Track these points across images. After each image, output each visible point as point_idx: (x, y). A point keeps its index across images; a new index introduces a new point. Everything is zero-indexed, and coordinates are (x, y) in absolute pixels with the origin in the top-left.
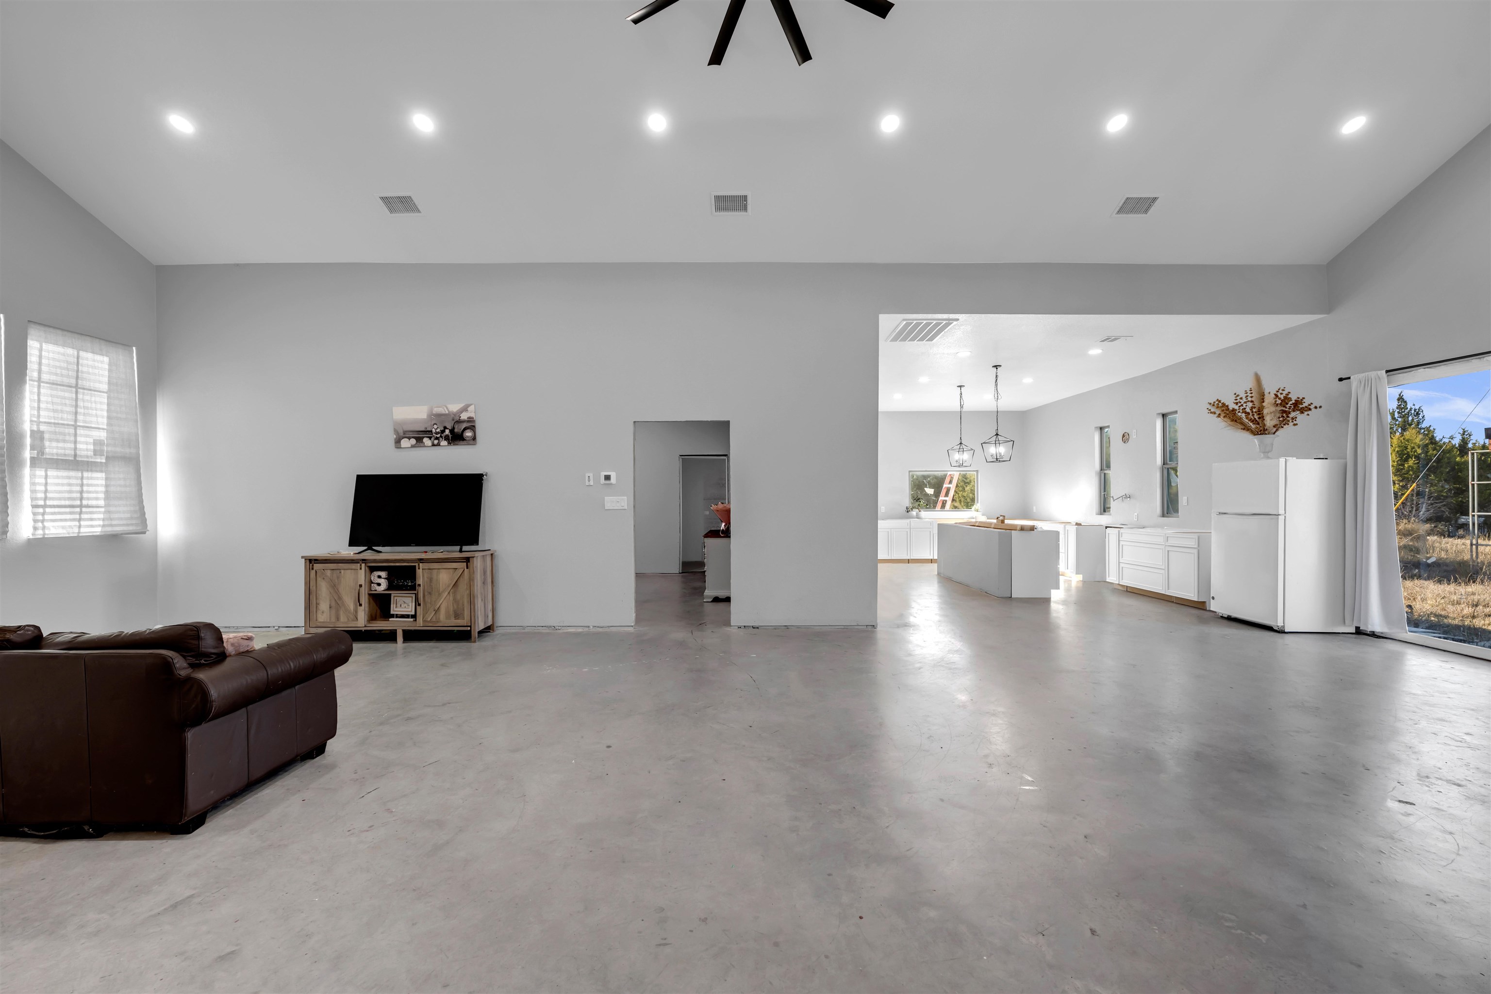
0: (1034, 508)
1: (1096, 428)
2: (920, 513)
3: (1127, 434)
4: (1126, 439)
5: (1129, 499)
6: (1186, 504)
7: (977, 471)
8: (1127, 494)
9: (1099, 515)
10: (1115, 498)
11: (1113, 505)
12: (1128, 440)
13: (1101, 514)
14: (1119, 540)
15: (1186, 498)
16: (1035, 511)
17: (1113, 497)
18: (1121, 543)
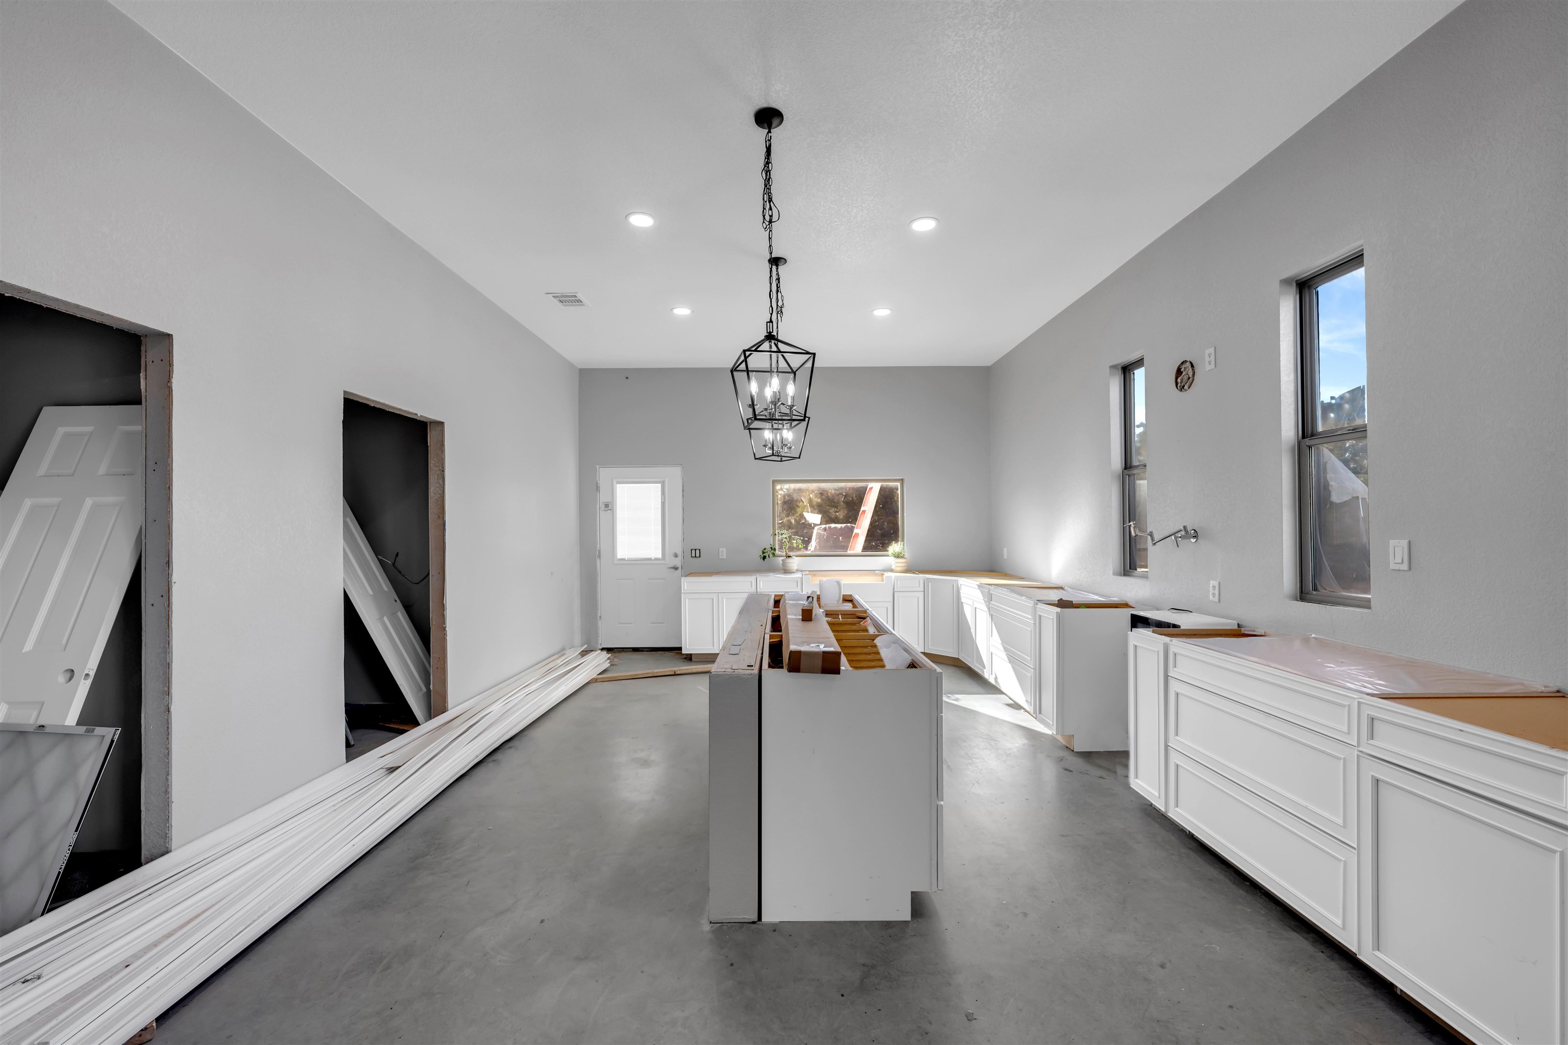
0: (1005, 550)
1: (1113, 367)
2: (789, 560)
3: (1188, 364)
4: (1186, 378)
5: (1193, 540)
6: (1405, 567)
7: (902, 480)
8: (1189, 529)
9: (1121, 575)
10: (1157, 538)
11: (1154, 553)
12: (1191, 380)
13: (1125, 575)
14: (1166, 677)
15: (1405, 543)
16: (1005, 557)
17: (1151, 534)
18: (1174, 686)
